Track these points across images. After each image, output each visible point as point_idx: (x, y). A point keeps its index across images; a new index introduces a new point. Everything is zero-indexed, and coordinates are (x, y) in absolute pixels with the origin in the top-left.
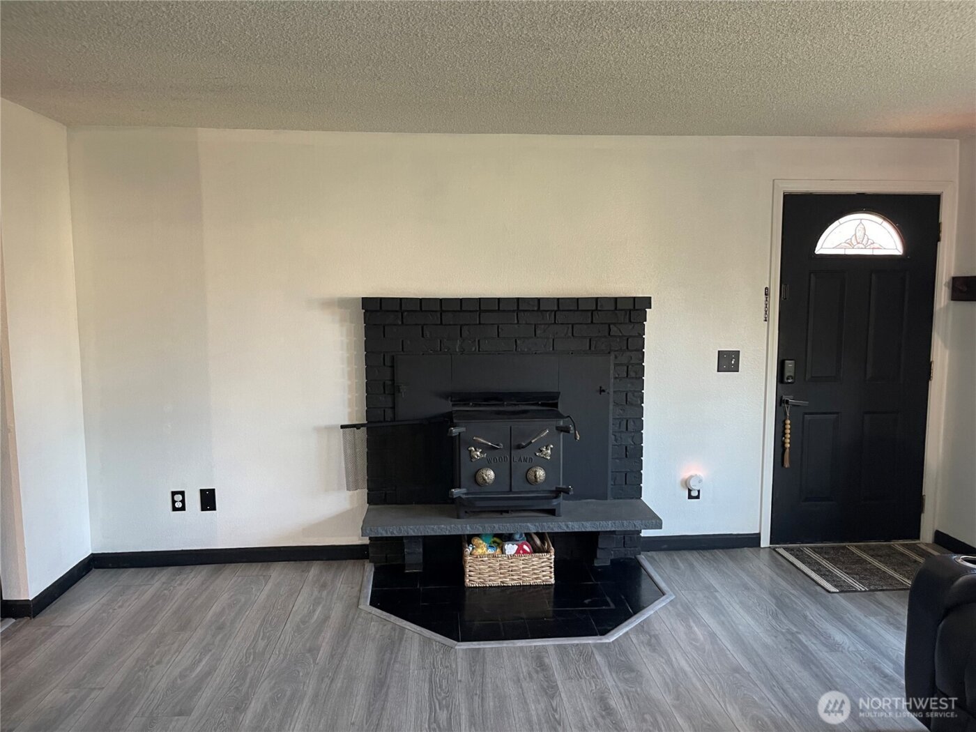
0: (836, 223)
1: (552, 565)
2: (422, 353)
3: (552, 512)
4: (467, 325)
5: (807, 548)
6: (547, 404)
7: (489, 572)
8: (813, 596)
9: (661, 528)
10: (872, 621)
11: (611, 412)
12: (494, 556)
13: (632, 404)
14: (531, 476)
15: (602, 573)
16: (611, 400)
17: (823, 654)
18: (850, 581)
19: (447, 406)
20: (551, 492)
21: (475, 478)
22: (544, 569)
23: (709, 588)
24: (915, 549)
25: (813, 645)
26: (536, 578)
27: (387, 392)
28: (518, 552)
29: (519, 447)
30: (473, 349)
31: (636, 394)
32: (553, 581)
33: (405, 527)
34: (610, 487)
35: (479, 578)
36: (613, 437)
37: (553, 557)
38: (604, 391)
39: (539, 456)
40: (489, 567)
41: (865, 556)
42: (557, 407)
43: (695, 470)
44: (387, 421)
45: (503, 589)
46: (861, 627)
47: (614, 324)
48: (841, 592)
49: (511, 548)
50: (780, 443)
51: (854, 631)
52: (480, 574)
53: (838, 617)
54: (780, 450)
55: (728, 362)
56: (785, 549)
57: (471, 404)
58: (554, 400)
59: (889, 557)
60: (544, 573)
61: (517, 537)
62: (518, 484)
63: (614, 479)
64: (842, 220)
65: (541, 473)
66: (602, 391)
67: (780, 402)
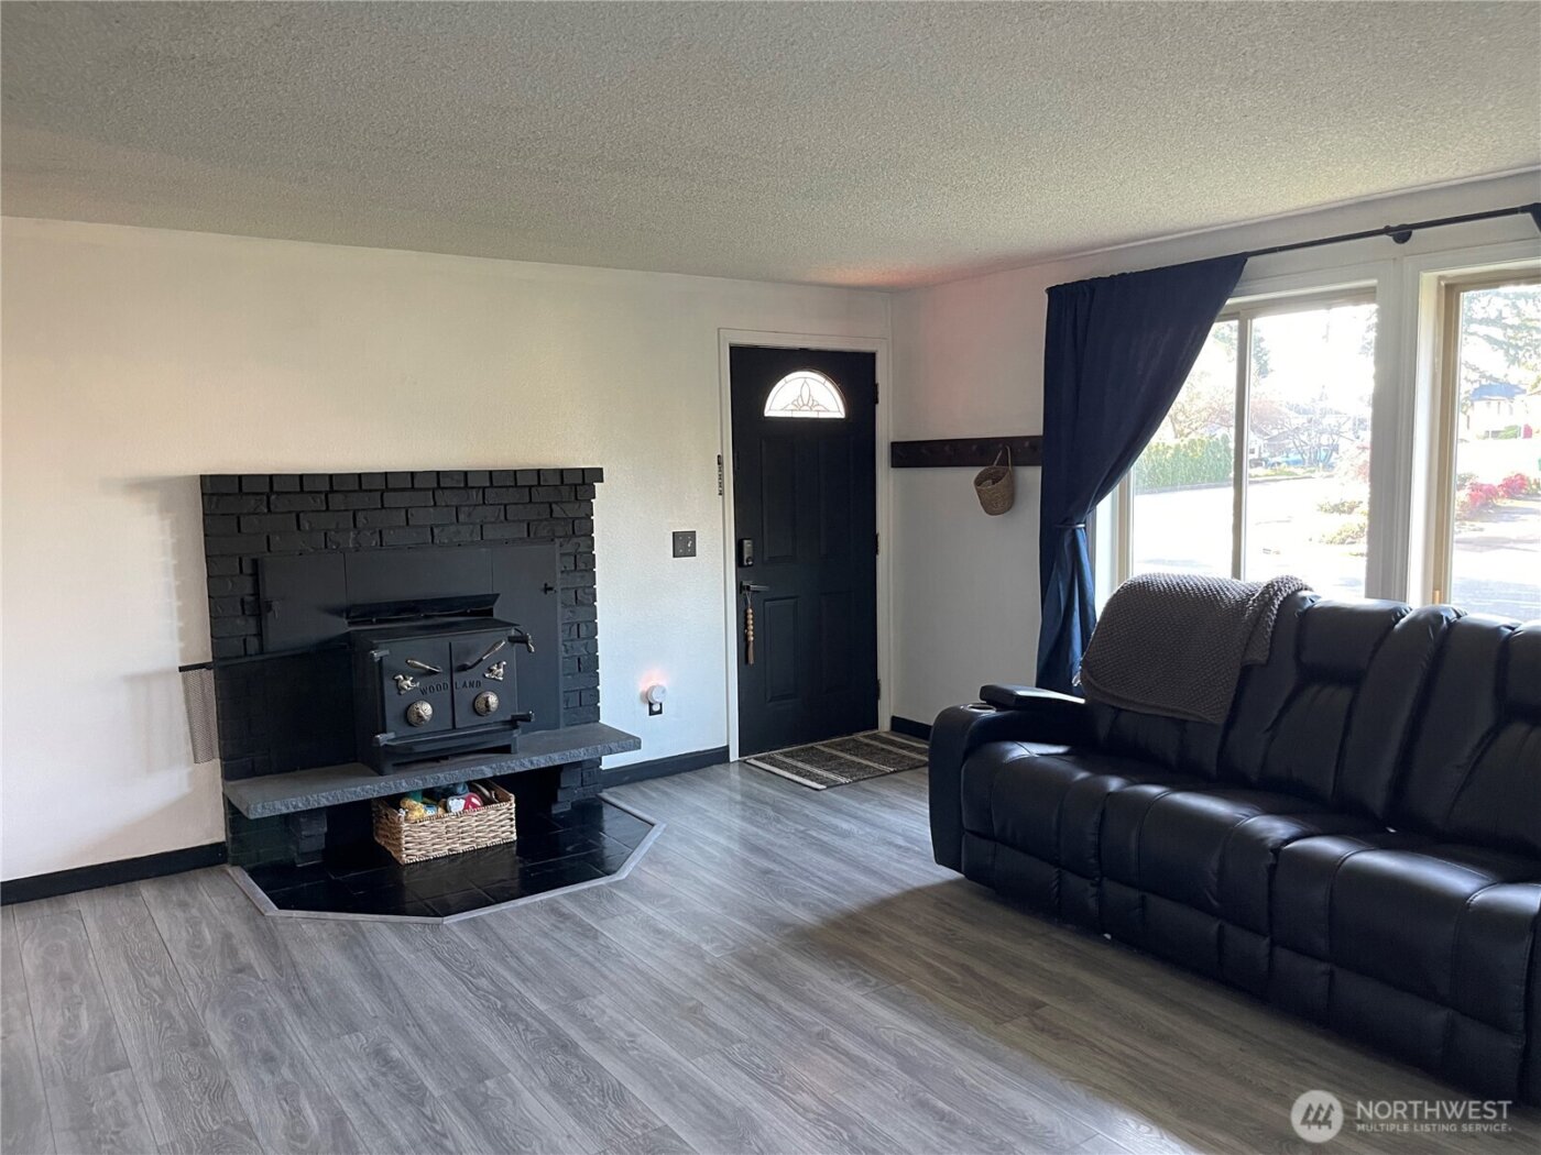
0: (781, 383)
1: (513, 816)
2: (297, 553)
3: (506, 750)
4: (364, 510)
5: (776, 754)
6: (479, 611)
7: (433, 839)
8: (804, 796)
9: (640, 748)
10: (866, 806)
11: (559, 616)
12: (438, 817)
13: (583, 604)
14: (481, 705)
15: (565, 820)
16: (559, 600)
17: (838, 842)
18: (832, 776)
19: (341, 626)
20: (505, 722)
21: (408, 717)
22: (502, 823)
23: (697, 810)
24: (875, 737)
25: (825, 837)
26: (494, 837)
27: (247, 612)
28: (466, 807)
29: (464, 668)
30: (374, 544)
31: (587, 591)
32: (514, 837)
33: (315, 796)
34: (562, 711)
35: (420, 850)
36: (563, 648)
37: (514, 805)
38: (551, 589)
39: (490, 678)
40: (432, 833)
41: (835, 752)
42: (492, 615)
43: (654, 678)
44: (251, 655)
45: (452, 858)
46: (860, 813)
47: (556, 503)
48: (828, 787)
49: (456, 804)
50: (742, 638)
51: (856, 818)
52: (420, 844)
53: (837, 810)
54: (744, 645)
55: (684, 544)
56: (756, 759)
57: (374, 620)
58: (487, 605)
59: (857, 749)
60: (504, 829)
61: (460, 789)
62: (464, 718)
63: (567, 702)
64: (788, 378)
65: (493, 699)
66: (547, 589)
67: (740, 588)
